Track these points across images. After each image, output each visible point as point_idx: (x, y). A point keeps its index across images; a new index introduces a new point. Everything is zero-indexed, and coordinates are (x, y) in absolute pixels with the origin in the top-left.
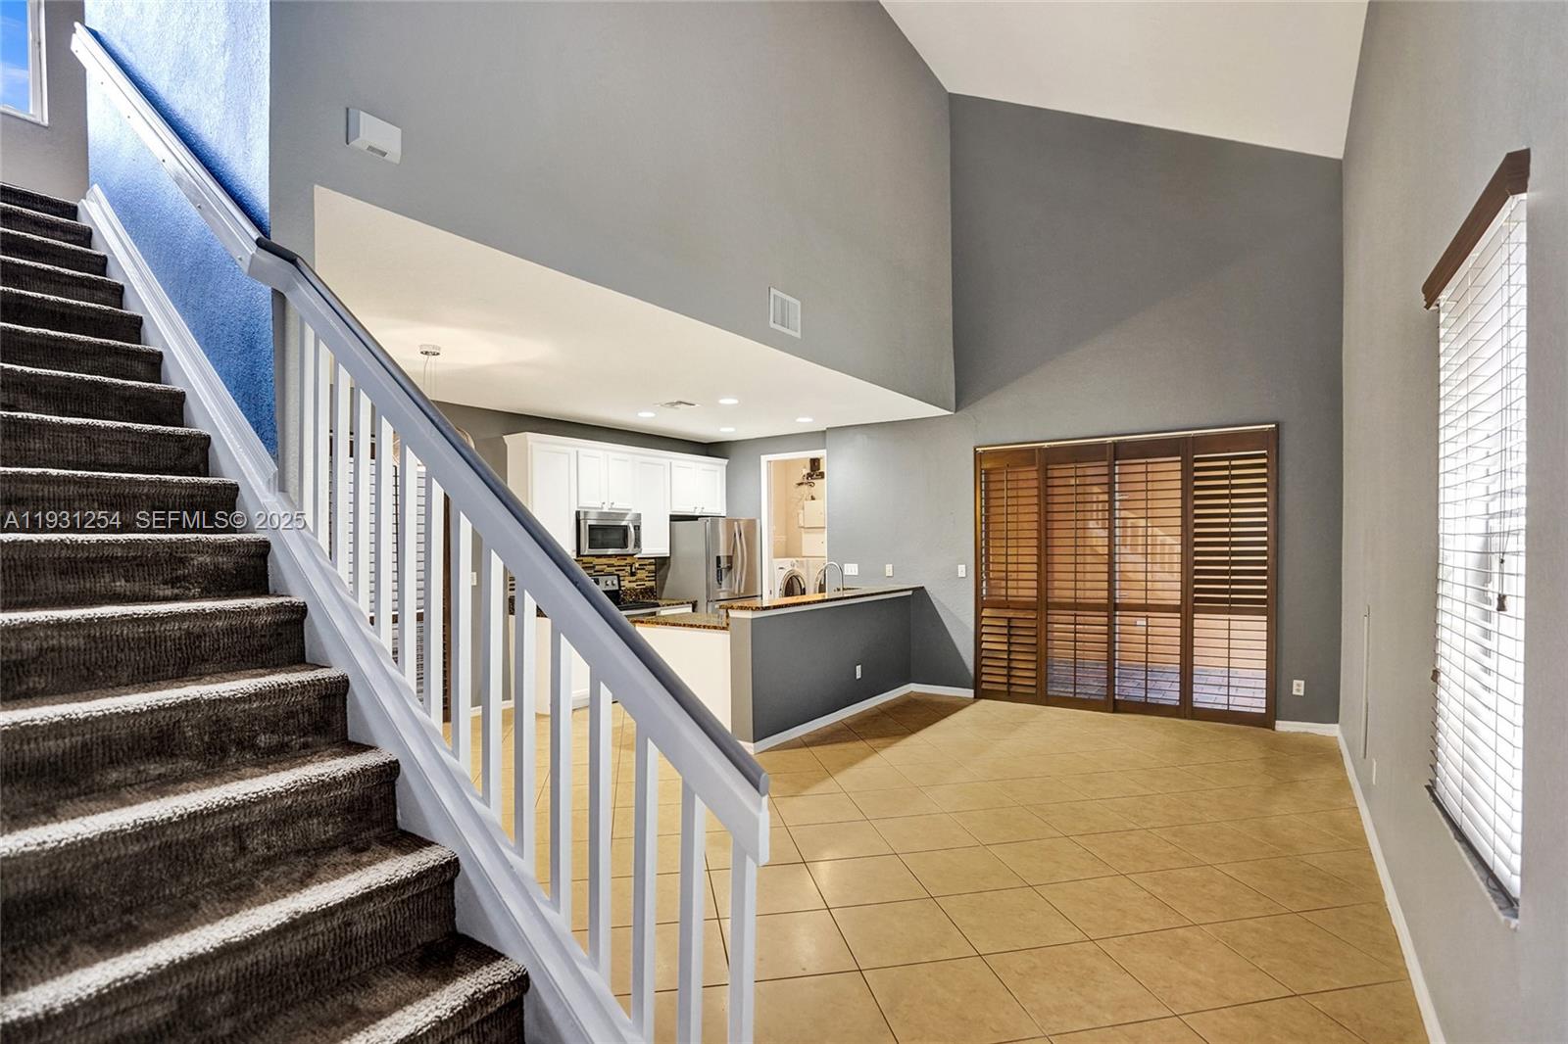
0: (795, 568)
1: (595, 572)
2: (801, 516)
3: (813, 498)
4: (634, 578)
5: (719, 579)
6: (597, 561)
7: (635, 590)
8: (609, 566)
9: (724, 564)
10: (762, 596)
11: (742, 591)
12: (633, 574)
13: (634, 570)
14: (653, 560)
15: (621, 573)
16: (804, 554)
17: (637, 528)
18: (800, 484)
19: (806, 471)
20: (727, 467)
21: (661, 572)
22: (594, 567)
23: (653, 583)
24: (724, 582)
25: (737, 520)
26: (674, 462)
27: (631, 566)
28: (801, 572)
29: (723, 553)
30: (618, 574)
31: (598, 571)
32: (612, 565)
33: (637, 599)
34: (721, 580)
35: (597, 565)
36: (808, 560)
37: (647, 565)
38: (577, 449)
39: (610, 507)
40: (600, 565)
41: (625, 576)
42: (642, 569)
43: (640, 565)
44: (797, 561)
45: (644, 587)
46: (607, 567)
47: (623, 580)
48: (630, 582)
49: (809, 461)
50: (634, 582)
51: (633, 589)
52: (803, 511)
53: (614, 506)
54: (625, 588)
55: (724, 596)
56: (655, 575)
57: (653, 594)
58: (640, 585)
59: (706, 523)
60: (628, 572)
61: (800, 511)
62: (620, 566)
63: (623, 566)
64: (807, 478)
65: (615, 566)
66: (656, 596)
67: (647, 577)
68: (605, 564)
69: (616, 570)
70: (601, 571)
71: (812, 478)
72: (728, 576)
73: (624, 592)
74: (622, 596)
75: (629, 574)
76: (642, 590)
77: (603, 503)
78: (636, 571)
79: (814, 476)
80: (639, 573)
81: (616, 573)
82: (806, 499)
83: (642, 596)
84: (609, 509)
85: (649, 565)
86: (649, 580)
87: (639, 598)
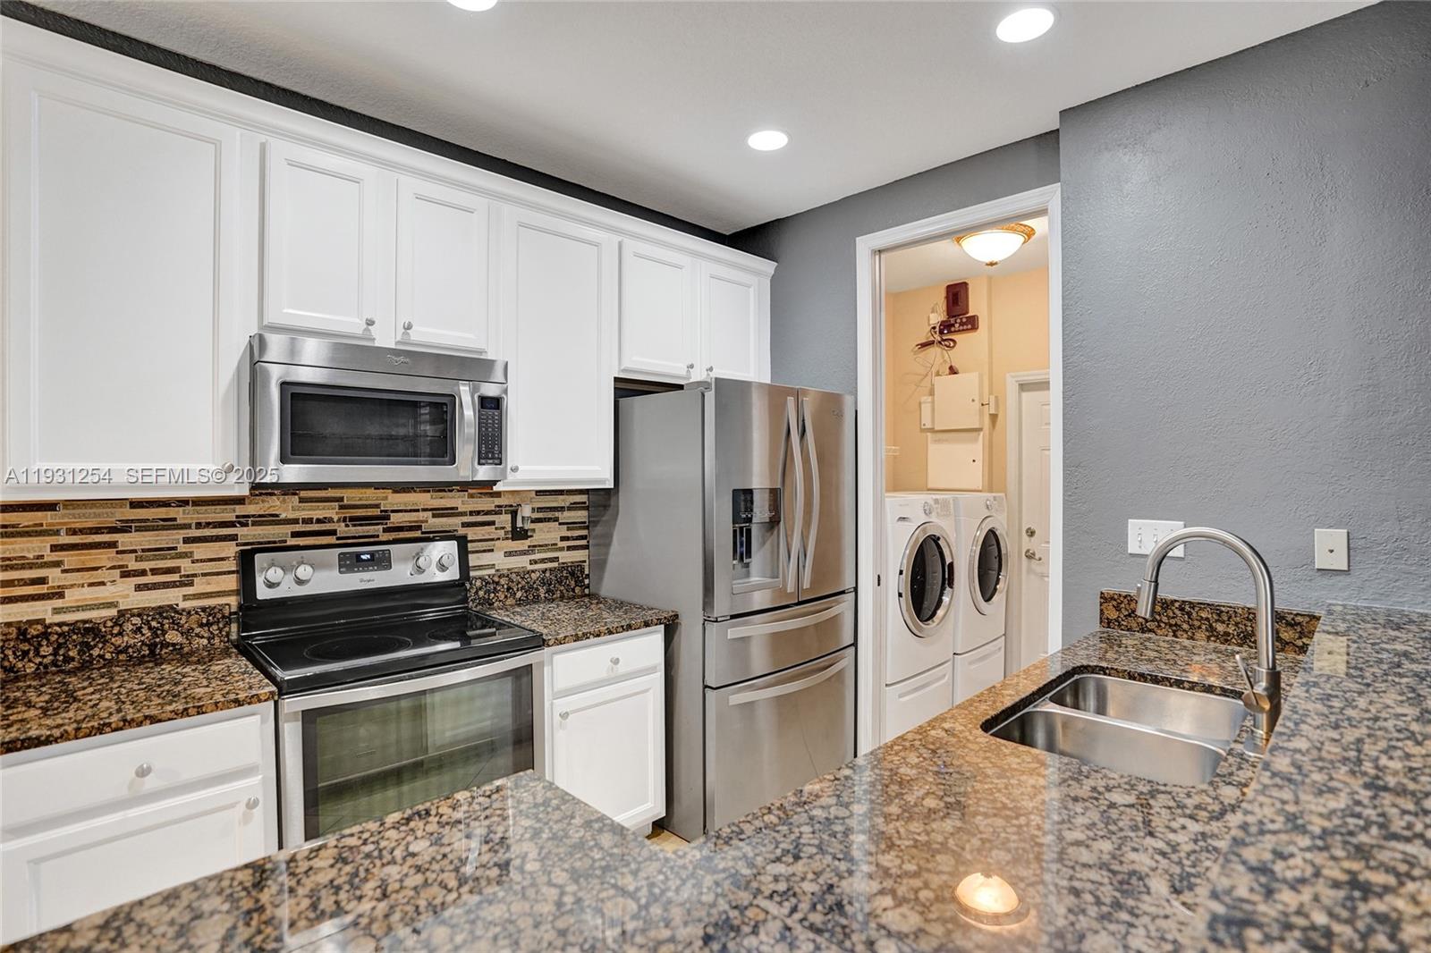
0: (933, 518)
1: (385, 530)
2: (926, 409)
3: (953, 371)
4: (522, 545)
5: (742, 548)
6: (390, 500)
7: (525, 574)
8: (438, 512)
9: (761, 512)
10: (856, 589)
12: (518, 534)
13: (519, 524)
14: (583, 498)
15: (472, 533)
16: (930, 486)
17: (491, 405)
18: (924, 345)
19: (938, 317)
21: (598, 530)
22: (384, 517)
24: (757, 561)
25: (797, 394)
26: (628, 242)
27: (514, 514)
28: (943, 526)
29: (759, 479)
30: (465, 537)
31: (400, 529)
32: (451, 512)
33: (531, 597)
34: (749, 554)
35: (393, 511)
36: (955, 500)
37: (562, 509)
38: (263, 138)
39: (399, 338)
40: (406, 511)
41: (493, 540)
42: (549, 520)
43: (540, 510)
44: (936, 501)
45: (555, 565)
46: (434, 516)
47: (484, 551)
48: (509, 554)
49: (943, 294)
50: (523, 553)
51: (518, 574)
52: (930, 399)
53: (414, 335)
54: (492, 571)
55: (759, 600)
56: (584, 532)
57: (579, 582)
58: (543, 561)
59: (703, 395)
60: (503, 528)
61: (923, 399)
62: (478, 513)
63: (488, 513)
64: (941, 332)
65: (463, 514)
66: (588, 587)
67: (563, 539)
68: (424, 510)
69: (465, 525)
70: (411, 529)
71: (950, 332)
72: (768, 545)
73: (488, 583)
74: (481, 593)
75: (506, 533)
76: (548, 575)
77: (370, 323)
78: (528, 526)
79: (957, 325)
80: (541, 530)
81: (462, 531)
82: (938, 374)
83: (548, 591)
84: (397, 343)
85: (569, 509)
86: (569, 548)
87: (539, 596)
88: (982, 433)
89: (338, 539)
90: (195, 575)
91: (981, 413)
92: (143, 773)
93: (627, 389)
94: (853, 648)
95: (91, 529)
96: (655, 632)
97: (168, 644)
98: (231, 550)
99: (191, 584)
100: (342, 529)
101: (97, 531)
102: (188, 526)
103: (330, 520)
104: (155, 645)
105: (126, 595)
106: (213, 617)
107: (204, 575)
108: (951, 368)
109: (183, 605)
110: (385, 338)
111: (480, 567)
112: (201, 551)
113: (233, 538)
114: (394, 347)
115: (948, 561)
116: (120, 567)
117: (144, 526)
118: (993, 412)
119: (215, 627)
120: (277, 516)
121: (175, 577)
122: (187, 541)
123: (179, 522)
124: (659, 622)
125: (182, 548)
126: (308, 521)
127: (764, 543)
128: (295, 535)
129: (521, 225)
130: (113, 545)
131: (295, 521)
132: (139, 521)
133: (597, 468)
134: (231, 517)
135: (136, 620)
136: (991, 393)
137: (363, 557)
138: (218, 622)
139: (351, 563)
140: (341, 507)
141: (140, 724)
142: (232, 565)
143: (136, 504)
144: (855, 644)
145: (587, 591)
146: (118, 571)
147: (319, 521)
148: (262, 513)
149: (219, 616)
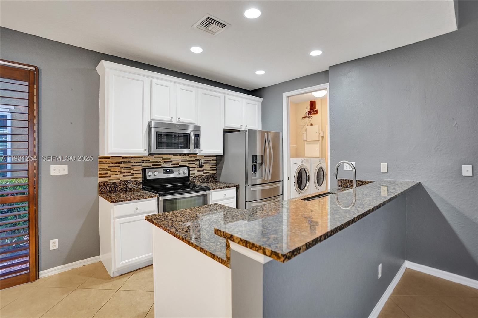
0: (304, 164)
1: (172, 165)
2: (305, 135)
3: (311, 125)
4: (201, 169)
5: (254, 170)
6: (173, 158)
7: (202, 176)
8: (183, 161)
9: (259, 161)
10: (283, 181)
11: (270, 179)
12: (200, 166)
13: (201, 164)
14: (215, 158)
15: (190, 166)
16: (306, 156)
17: (197, 136)
18: (304, 118)
19: (308, 110)
20: (262, 103)
21: (219, 165)
22: (171, 161)
23: (215, 172)
24: (258, 172)
25: (268, 133)
26: (227, 96)
27: (199, 161)
28: (306, 165)
29: (258, 153)
30: (189, 166)
31: (175, 164)
32: (185, 161)
33: (203, 182)
34: (256, 171)
35: (173, 160)
36: (310, 159)
37: (210, 160)
38: (151, 79)
39: (177, 121)
40: (176, 160)
41: (194, 167)
42: (207, 163)
43: (205, 161)
44: (305, 159)
45: (209, 174)
46: (182, 162)
47: (193, 170)
48: (198, 171)
49: (309, 104)
50: (201, 171)
51: (200, 176)
52: (305, 132)
53: (181, 120)
54: (194, 175)
55: (258, 182)
56: (215, 166)
57: (214, 179)
58: (206, 173)
59: (245, 133)
60: (197, 165)
61: (304, 132)
62: (191, 161)
63: (193, 161)
64: (308, 114)
65: (188, 161)
66: (216, 180)
67: (211, 168)
68: (180, 160)
69: (189, 164)
70: (177, 164)
71: (311, 114)
72: (261, 169)
73: (194, 178)
74: (192, 180)
75: (198, 166)
76: (207, 176)
77: (172, 118)
78: (203, 164)
79: (313, 112)
80: (205, 165)
81: (188, 165)
82: (308, 126)
83: (207, 180)
84: (177, 122)
85: (212, 160)
86: (212, 170)
87: (205, 181)
88: (319, 142)
89: (162, 166)
90: (134, 174)
91: (319, 136)
92: (137, 209)
93: (227, 131)
94: (282, 196)
95: (115, 163)
96: (234, 189)
97: (129, 188)
98: (140, 168)
99: (133, 175)
100: (163, 164)
101: (116, 163)
102: (132, 163)
103: (160, 162)
104: (127, 188)
105: (121, 177)
106: (137, 183)
107: (136, 173)
108: (311, 124)
109: (131, 180)
110: (174, 121)
111: (192, 174)
112: (135, 168)
113: (141, 165)
114: (176, 123)
115: (308, 175)
116: (120, 171)
117: (125, 162)
118: (322, 136)
119: (138, 185)
120: (149, 161)
121: (130, 174)
122: (132, 166)
123: (131, 162)
124: (235, 186)
125: (131, 167)
126: (156, 162)
127: (260, 168)
128: (153, 165)
129: (203, 94)
130: (119, 166)
131: (153, 162)
132: (124, 161)
133: (219, 150)
134: (141, 161)
135: (123, 183)
136: (322, 131)
137: (168, 170)
138: (138, 184)
139: (165, 172)
140: (162, 159)
141: (136, 200)
142: (141, 172)
143: (123, 158)
144: (283, 194)
145: (216, 181)
146: (120, 172)
147: (158, 162)
148: (146, 160)
149: (139, 182)
